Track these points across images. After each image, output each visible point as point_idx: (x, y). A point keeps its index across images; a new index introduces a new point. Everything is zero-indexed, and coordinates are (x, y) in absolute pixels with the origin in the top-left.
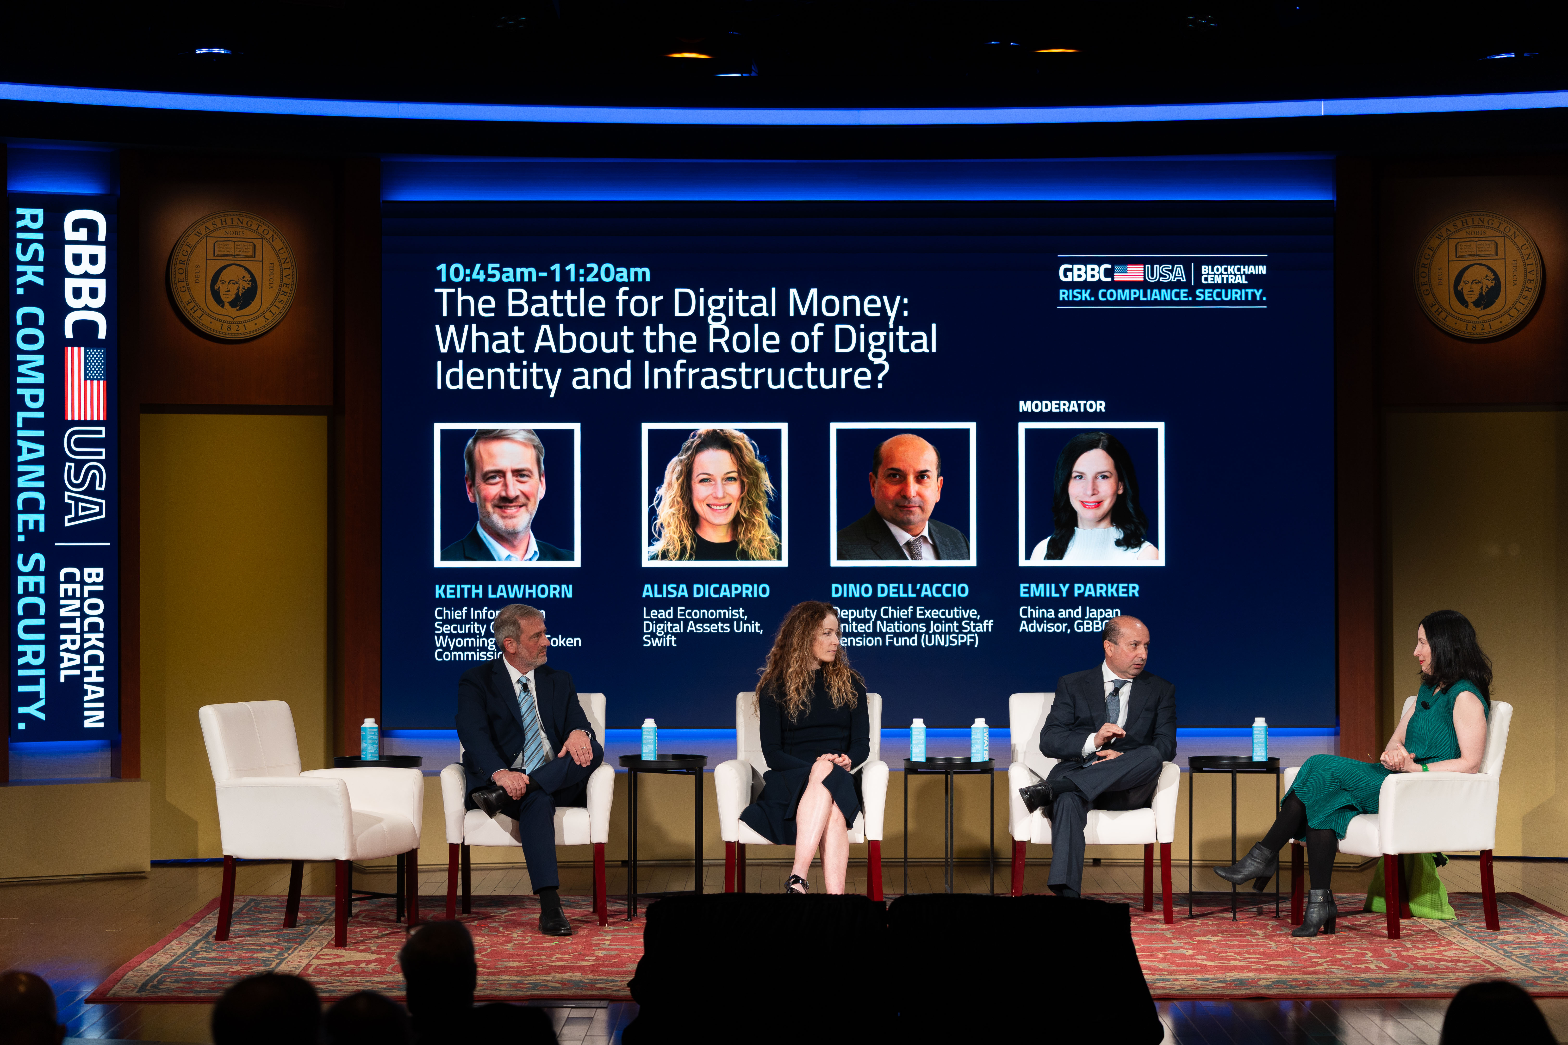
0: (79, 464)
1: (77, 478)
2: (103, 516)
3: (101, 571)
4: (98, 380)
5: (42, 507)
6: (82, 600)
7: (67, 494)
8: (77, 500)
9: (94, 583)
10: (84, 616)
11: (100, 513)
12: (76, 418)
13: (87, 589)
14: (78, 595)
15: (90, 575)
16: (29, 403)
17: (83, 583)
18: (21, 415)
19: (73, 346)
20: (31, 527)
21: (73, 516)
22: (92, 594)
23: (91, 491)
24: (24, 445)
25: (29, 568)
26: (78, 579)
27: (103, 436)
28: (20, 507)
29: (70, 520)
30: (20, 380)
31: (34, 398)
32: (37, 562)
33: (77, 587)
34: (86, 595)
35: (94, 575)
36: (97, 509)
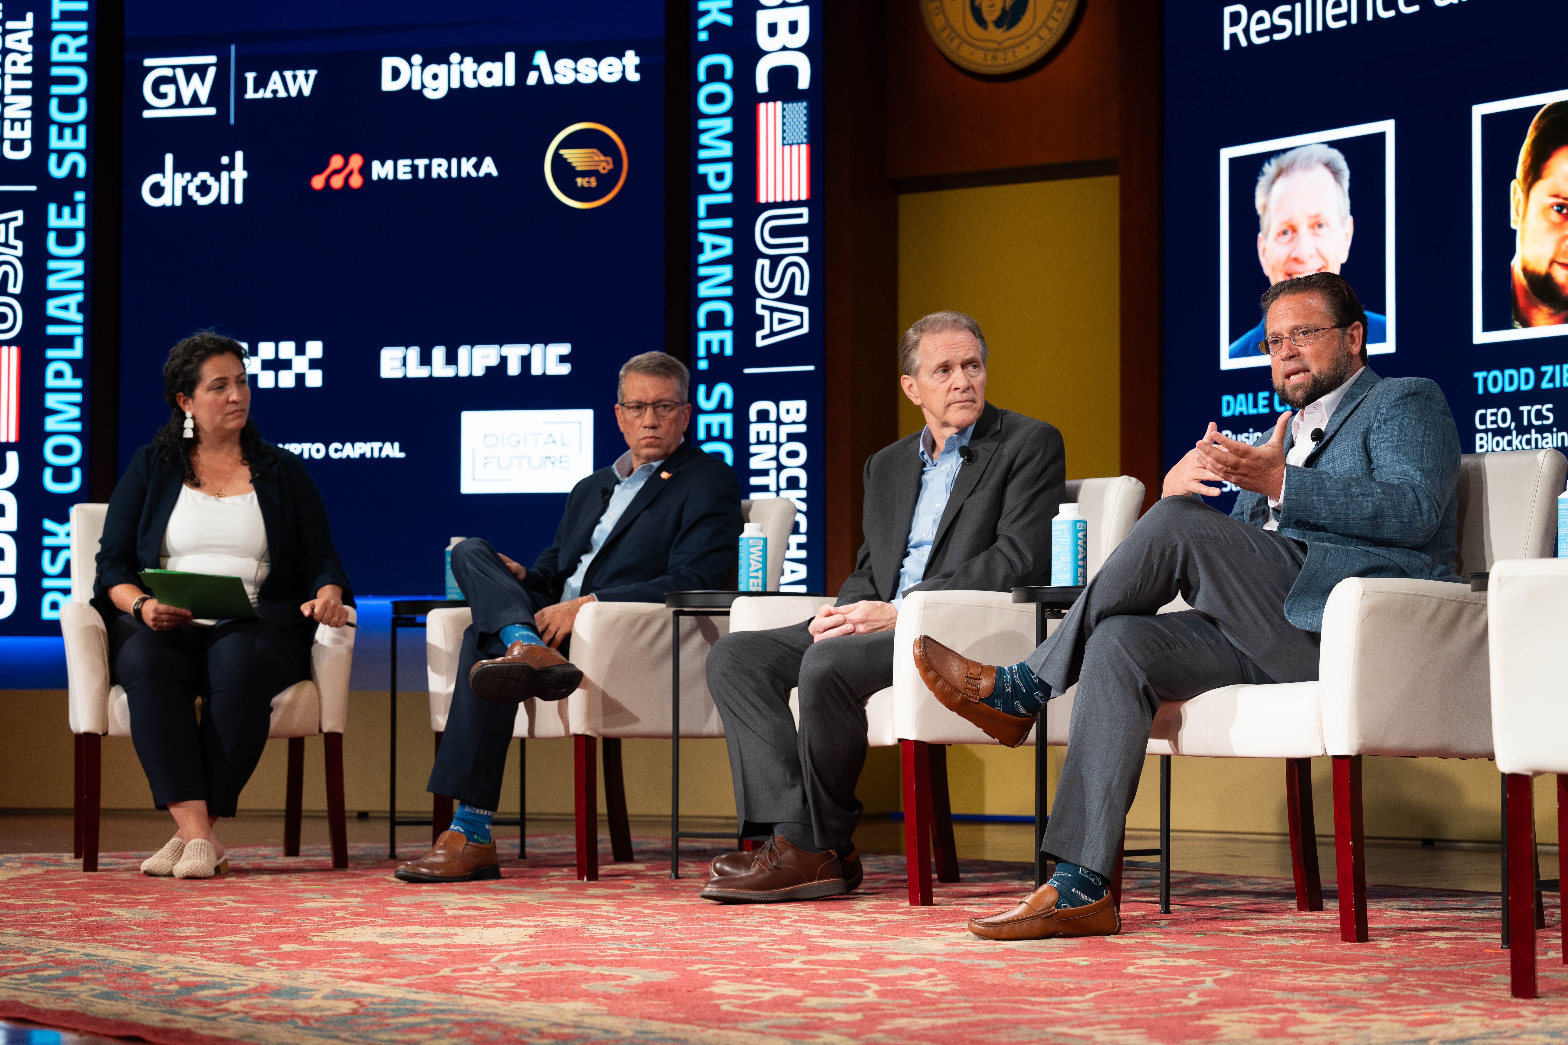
0: (775, 261)
1: (772, 279)
2: (805, 330)
3: (802, 404)
4: (798, 144)
5: (729, 321)
6: (779, 445)
7: (759, 302)
8: (772, 310)
9: (794, 423)
10: (780, 468)
11: (801, 326)
12: (771, 200)
13: (785, 430)
14: (773, 439)
15: (788, 412)
16: (713, 183)
17: (779, 422)
18: (704, 201)
19: (767, 101)
20: (715, 349)
21: (766, 331)
22: (791, 437)
23: (790, 297)
24: (706, 240)
25: (713, 404)
26: (773, 417)
27: (805, 220)
28: (702, 322)
29: (764, 337)
30: (703, 154)
31: (720, 177)
32: (723, 397)
33: (772, 427)
34: (783, 438)
35: (793, 411)
36: (796, 320)
